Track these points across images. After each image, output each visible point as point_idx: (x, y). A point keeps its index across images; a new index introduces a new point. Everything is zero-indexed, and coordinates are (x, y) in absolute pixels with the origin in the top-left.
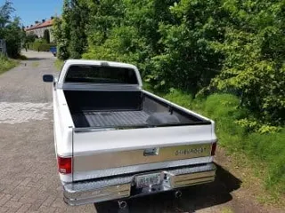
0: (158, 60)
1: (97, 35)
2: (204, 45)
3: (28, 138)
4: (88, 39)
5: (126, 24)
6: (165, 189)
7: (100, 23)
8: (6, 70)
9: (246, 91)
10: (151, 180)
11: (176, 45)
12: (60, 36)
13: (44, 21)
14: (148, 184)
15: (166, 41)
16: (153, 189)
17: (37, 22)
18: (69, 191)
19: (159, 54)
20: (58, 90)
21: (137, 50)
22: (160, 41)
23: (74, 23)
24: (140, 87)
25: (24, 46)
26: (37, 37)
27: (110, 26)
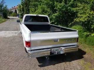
0: (54, 15)
1: (33, 9)
2: (70, 9)
3: (13, 41)
4: (30, 11)
5: (43, 5)
6: (62, 53)
7: (34, 5)
8: (3, 22)
9: (86, 23)
10: (57, 50)
11: (60, 10)
12: (21, 11)
13: (15, 7)
14: (56, 51)
15: (57, 8)
16: (57, 53)
17: (12, 7)
18: (30, 53)
19: (54, 13)
20: (22, 24)
21: (47, 12)
22: (55, 8)
23: (25, 6)
24: (49, 23)
25: (9, 15)
26: (13, 12)
27: (37, 6)
